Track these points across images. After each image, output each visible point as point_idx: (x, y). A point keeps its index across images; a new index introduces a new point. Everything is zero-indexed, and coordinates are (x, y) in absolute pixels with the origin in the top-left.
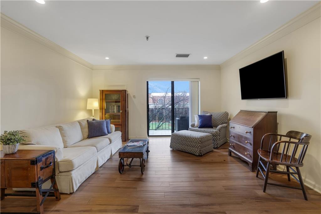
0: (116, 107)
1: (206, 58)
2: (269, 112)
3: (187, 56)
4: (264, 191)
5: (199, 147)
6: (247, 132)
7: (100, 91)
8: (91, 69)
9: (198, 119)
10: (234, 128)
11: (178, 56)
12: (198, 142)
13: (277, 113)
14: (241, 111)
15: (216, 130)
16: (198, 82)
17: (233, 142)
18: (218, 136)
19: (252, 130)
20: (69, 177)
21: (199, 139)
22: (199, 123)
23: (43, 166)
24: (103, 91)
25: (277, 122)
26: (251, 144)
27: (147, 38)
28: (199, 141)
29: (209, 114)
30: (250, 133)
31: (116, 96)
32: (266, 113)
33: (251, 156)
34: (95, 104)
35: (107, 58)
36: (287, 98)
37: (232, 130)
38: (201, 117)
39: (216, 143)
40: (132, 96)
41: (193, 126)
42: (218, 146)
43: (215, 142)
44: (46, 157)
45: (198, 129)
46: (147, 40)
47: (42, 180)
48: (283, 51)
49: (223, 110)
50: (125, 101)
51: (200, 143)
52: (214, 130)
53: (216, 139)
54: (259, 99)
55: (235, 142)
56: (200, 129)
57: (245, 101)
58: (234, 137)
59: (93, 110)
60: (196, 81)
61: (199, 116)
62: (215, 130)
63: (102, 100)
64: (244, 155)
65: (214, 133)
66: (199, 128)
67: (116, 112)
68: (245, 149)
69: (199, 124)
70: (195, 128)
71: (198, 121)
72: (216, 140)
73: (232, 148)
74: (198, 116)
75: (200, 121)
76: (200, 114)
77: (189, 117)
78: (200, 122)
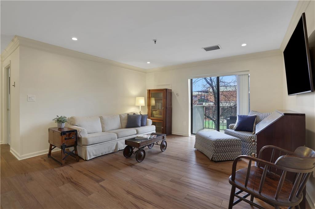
0: (160, 104)
3: (217, 48)
7: (148, 90)
8: (143, 73)
11: (207, 49)
20: (85, 149)
21: (213, 141)
23: (67, 138)
27: (155, 41)
31: (162, 94)
34: (142, 102)
36: (312, 91)
40: (176, 94)
41: (232, 127)
44: (69, 133)
45: (234, 132)
47: (66, 146)
50: (165, 99)
51: (214, 147)
59: (140, 107)
60: (245, 75)
65: (247, 138)
69: (236, 126)
75: (238, 122)
78: (238, 124)
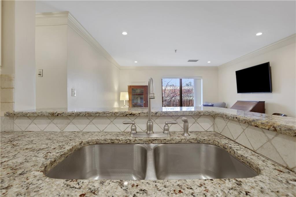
0: (139, 99)
1: (209, 62)
2: (259, 102)
3: (196, 61)
7: (128, 86)
11: (189, 61)
13: (265, 102)
14: (238, 102)
16: (201, 79)
24: (130, 86)
25: (265, 108)
27: (176, 51)
29: (210, 104)
31: (139, 90)
32: (258, 102)
35: (136, 62)
36: (271, 92)
46: (176, 52)
48: (269, 62)
54: (251, 93)
57: (240, 94)
59: (124, 101)
60: (199, 79)
61: (203, 105)
63: (130, 93)
67: (139, 103)
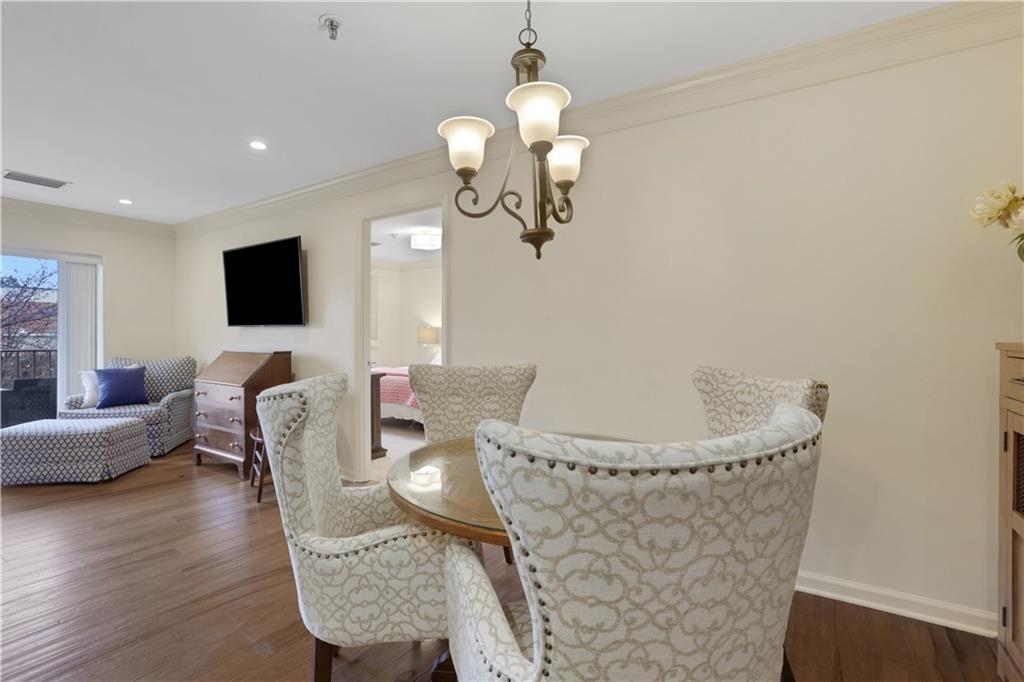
2: (275, 353)
3: (57, 184)
4: (259, 501)
5: (103, 457)
6: (232, 399)
9: (96, 381)
10: (206, 394)
11: (10, 176)
12: (97, 444)
13: (292, 354)
14: (224, 354)
15: (158, 408)
16: (95, 266)
17: (205, 428)
18: (166, 425)
19: (241, 392)
22: (100, 392)
25: (293, 371)
26: (240, 422)
28: (101, 440)
29: (134, 366)
30: (239, 398)
32: (271, 354)
33: (241, 449)
36: (305, 326)
37: (200, 400)
38: (104, 375)
39: (159, 444)
41: (76, 404)
42: (166, 451)
43: (156, 440)
45: (97, 411)
49: (181, 355)
51: (104, 447)
52: (150, 409)
53: (159, 431)
55: (208, 426)
56: (101, 411)
57: (235, 330)
58: (206, 415)
60: (87, 264)
61: (99, 372)
62: (154, 409)
64: (228, 451)
65: (151, 416)
66: (98, 408)
68: (229, 436)
69: (99, 397)
70: (85, 411)
71: (96, 387)
72: (157, 435)
73: (201, 444)
74: (94, 372)
75: (101, 387)
76: (100, 367)
77: (55, 380)
78: (104, 391)
